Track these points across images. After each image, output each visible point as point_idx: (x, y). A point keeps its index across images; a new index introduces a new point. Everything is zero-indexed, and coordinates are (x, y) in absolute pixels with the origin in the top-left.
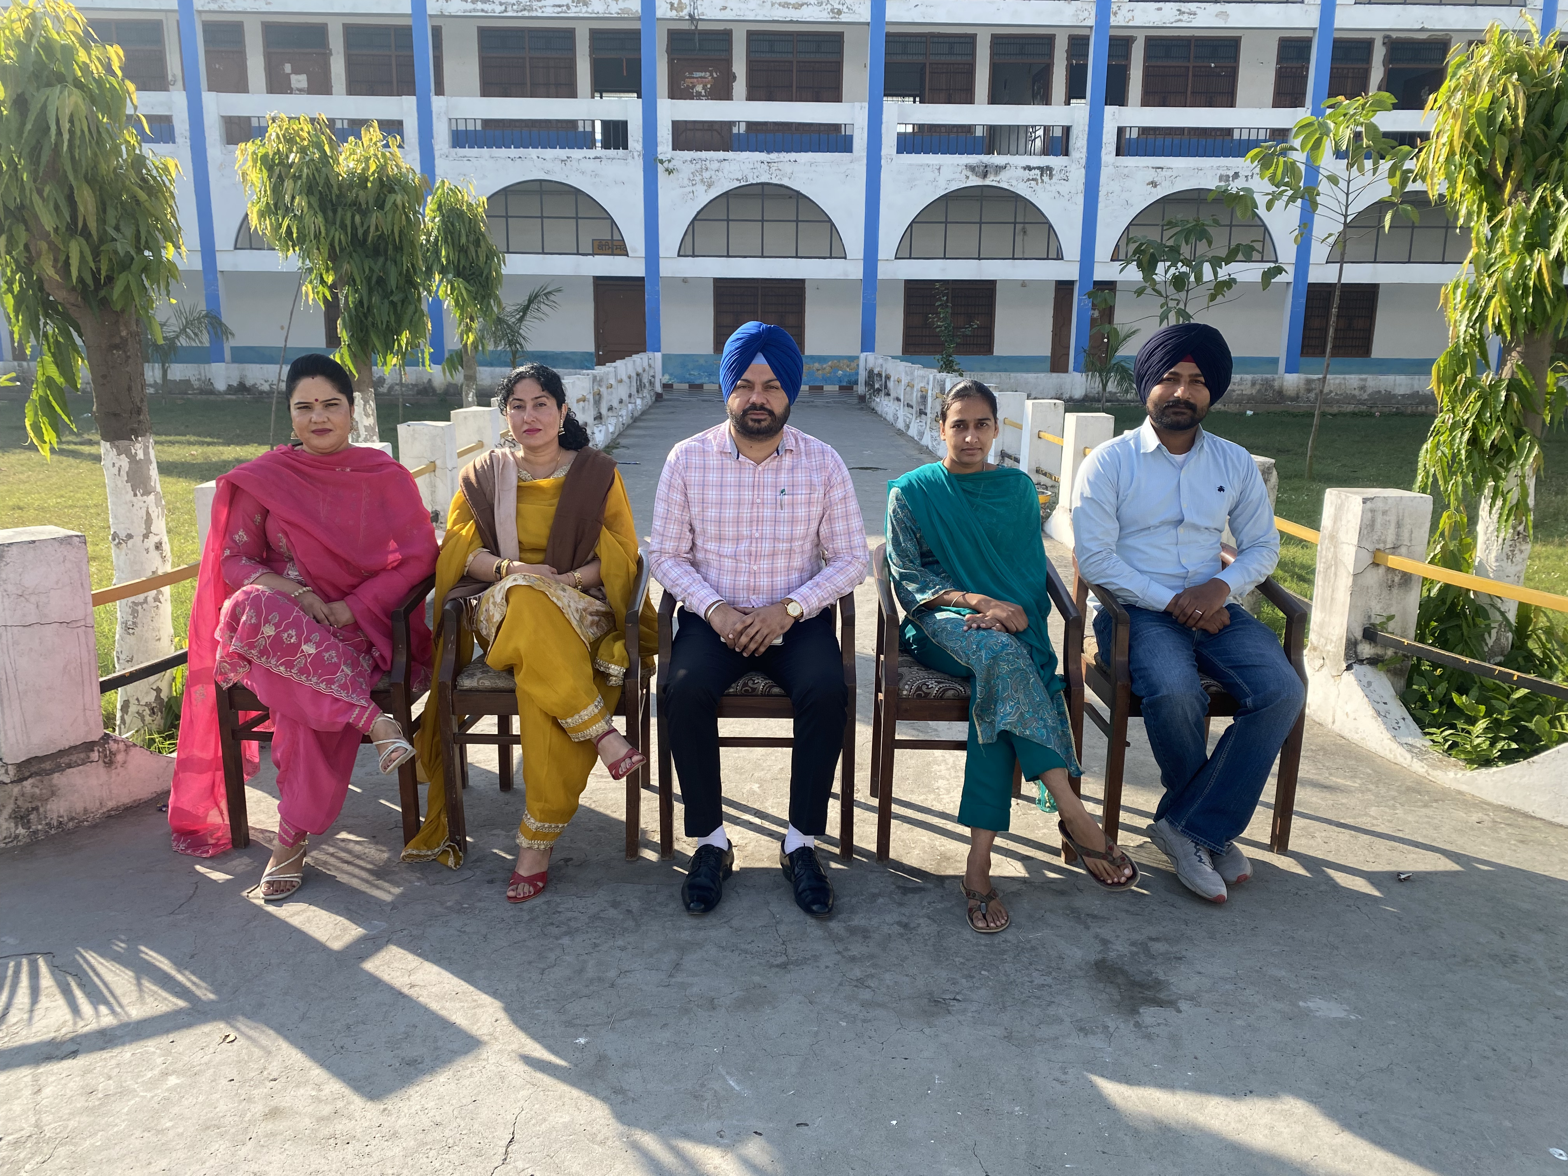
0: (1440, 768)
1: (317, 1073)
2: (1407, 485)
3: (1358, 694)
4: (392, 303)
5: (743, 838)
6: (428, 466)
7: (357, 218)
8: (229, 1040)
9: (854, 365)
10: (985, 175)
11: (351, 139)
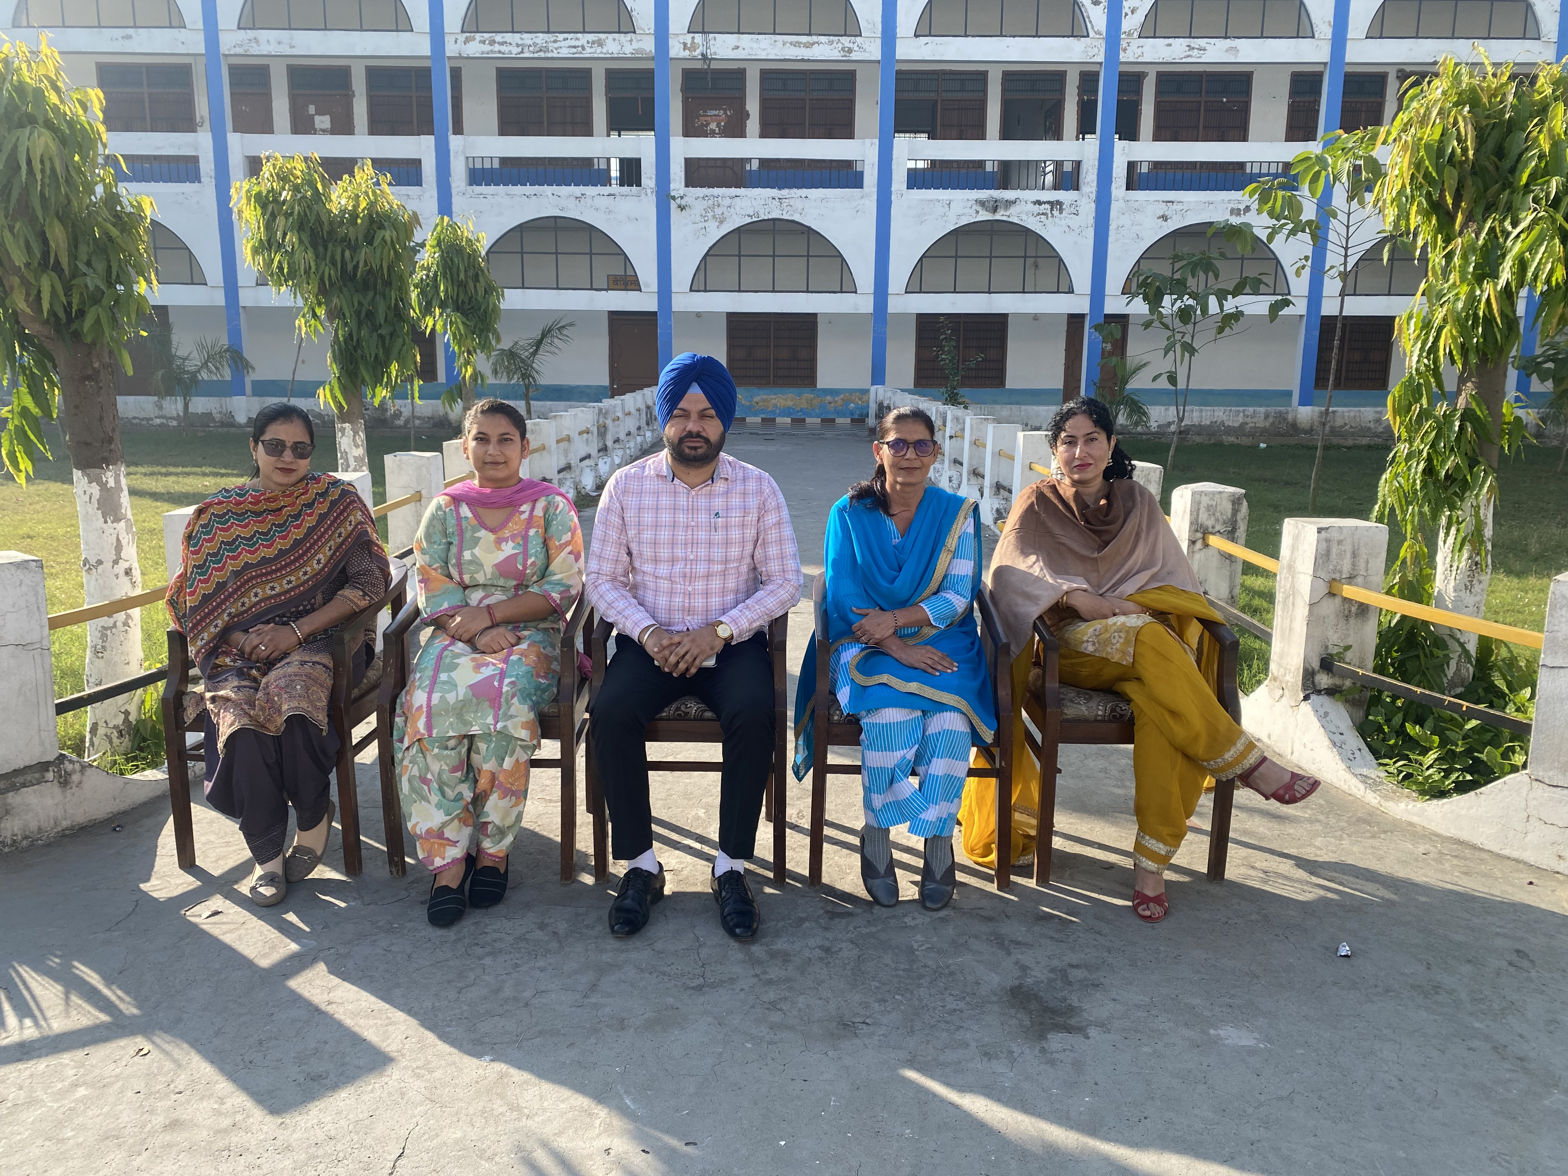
0: (1392, 799)
1: (224, 1086)
2: (1364, 515)
3: (1315, 724)
4: (381, 336)
5: (680, 863)
6: (413, 496)
7: (347, 253)
8: (142, 1053)
9: (865, 398)
10: (995, 210)
11: (346, 177)
